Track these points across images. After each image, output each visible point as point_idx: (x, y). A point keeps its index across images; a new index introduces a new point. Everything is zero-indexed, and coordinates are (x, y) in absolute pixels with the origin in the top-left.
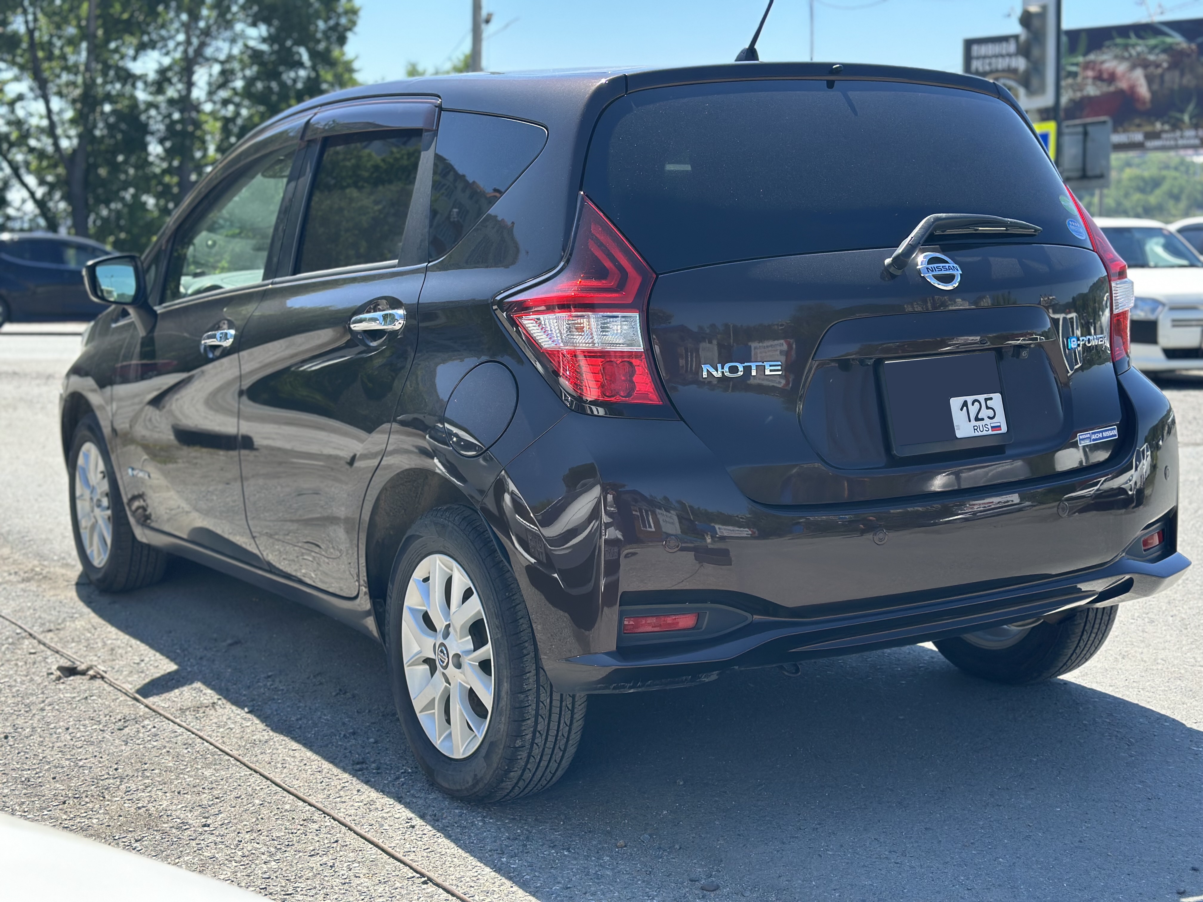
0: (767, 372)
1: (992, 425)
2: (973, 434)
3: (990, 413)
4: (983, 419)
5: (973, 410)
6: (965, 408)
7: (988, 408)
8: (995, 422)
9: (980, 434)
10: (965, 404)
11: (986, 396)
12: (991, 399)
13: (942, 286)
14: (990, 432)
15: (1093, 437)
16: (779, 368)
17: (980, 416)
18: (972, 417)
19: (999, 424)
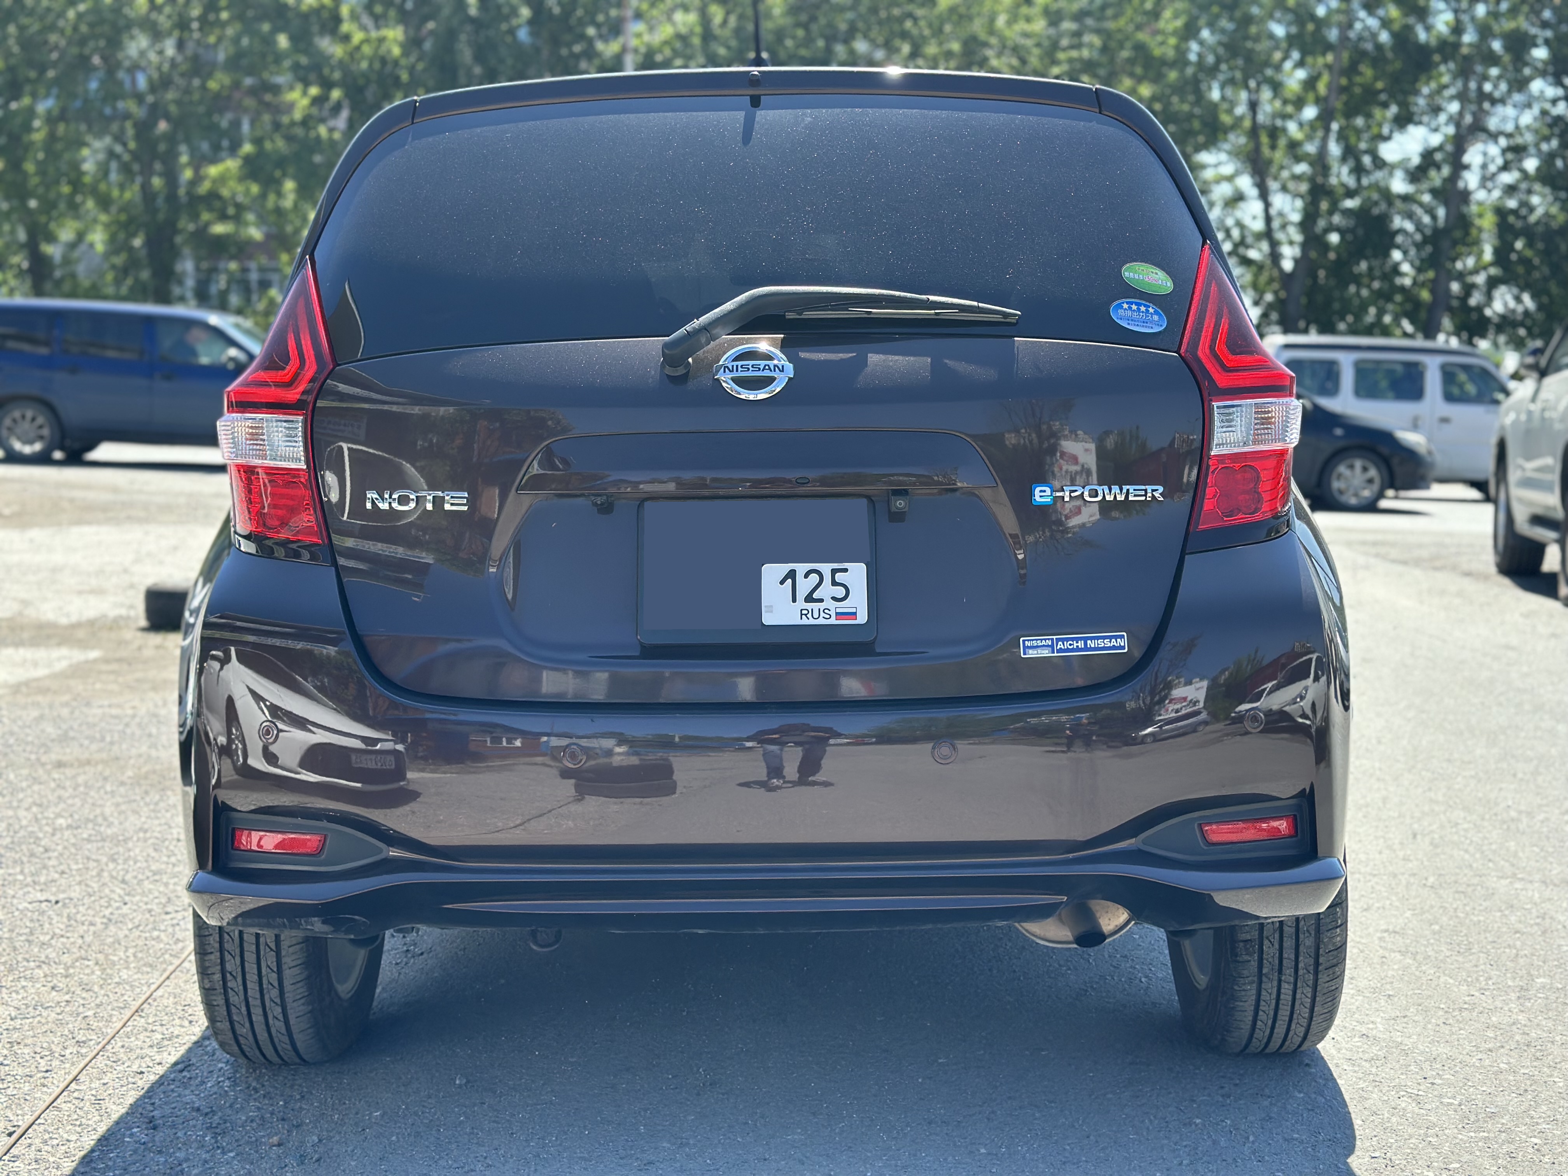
0: (447, 507)
1: (838, 610)
2: (796, 620)
3: (840, 592)
4: (821, 601)
5: (804, 586)
6: (790, 581)
7: (834, 583)
8: (845, 607)
9: (812, 622)
10: (792, 574)
11: (836, 566)
12: (846, 570)
13: (746, 395)
14: (833, 621)
15: (1060, 645)
16: (465, 501)
17: (815, 596)
18: (801, 594)
19: (854, 610)
